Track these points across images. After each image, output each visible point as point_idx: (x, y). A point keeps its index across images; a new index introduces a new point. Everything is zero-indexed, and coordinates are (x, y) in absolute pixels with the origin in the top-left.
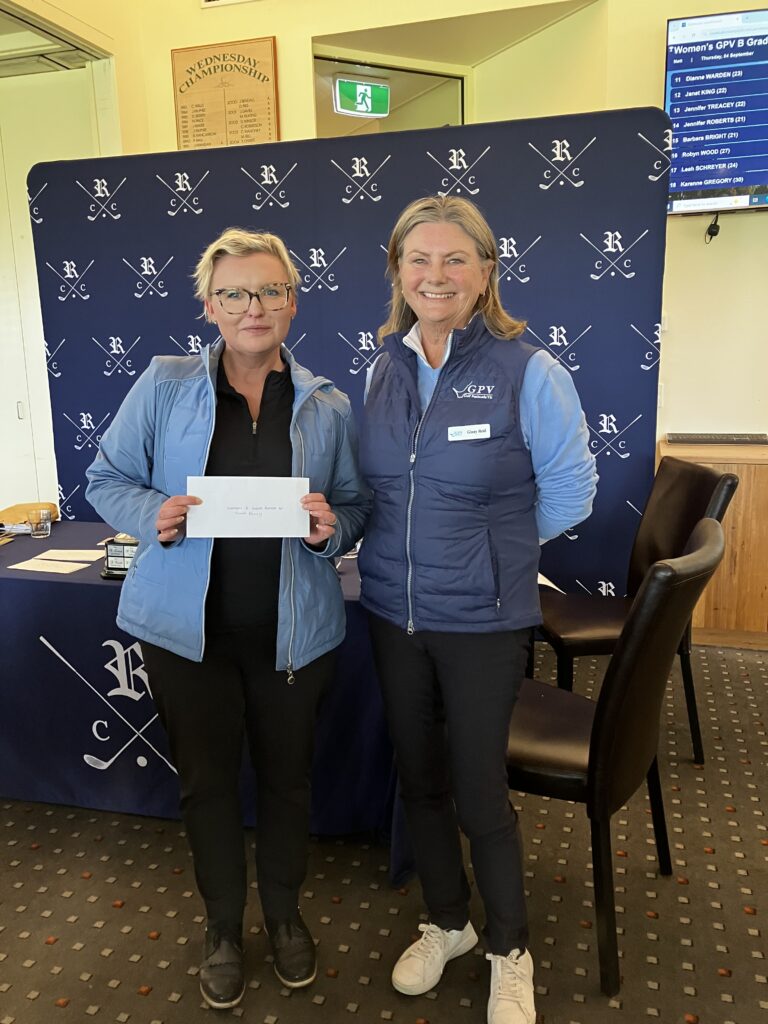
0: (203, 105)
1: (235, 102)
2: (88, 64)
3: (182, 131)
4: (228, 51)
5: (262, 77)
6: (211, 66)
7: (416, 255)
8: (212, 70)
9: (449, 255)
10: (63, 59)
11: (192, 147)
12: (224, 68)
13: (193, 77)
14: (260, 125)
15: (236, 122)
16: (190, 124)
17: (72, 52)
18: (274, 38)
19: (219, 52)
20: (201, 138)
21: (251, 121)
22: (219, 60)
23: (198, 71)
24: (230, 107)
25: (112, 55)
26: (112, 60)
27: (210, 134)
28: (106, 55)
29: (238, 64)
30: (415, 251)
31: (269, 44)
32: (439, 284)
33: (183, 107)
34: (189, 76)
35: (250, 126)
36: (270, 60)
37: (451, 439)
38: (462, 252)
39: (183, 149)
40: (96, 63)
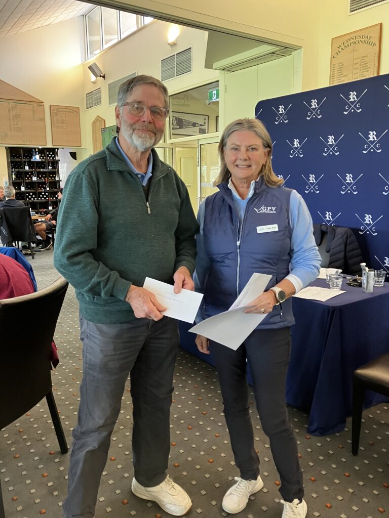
0: (343, 63)
1: (358, 58)
2: (293, 53)
3: (332, 77)
4: (358, 34)
5: (373, 44)
6: (349, 43)
7: (233, 146)
8: (349, 45)
9: (250, 146)
10: (281, 53)
11: (336, 84)
12: (355, 43)
13: (340, 50)
14: (370, 68)
15: (358, 68)
16: (336, 72)
17: (285, 49)
18: (381, 24)
19: (353, 36)
20: (341, 78)
21: (365, 67)
22: (353, 39)
23: (343, 47)
24: (355, 61)
25: (302, 47)
26: (303, 49)
27: (344, 76)
28: (300, 48)
29: (362, 40)
30: (233, 144)
31: (378, 27)
32: (246, 160)
33: (334, 65)
34: (338, 49)
35: (364, 69)
36: (378, 35)
37: (258, 232)
38: (256, 145)
39: (331, 85)
40: (296, 52)
